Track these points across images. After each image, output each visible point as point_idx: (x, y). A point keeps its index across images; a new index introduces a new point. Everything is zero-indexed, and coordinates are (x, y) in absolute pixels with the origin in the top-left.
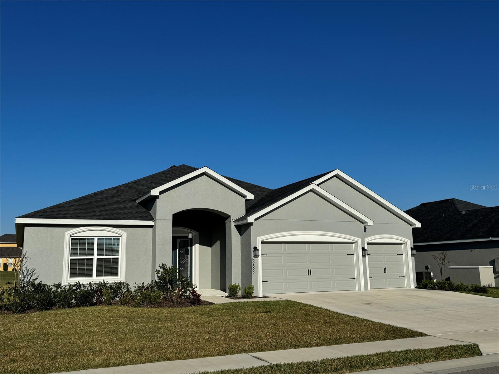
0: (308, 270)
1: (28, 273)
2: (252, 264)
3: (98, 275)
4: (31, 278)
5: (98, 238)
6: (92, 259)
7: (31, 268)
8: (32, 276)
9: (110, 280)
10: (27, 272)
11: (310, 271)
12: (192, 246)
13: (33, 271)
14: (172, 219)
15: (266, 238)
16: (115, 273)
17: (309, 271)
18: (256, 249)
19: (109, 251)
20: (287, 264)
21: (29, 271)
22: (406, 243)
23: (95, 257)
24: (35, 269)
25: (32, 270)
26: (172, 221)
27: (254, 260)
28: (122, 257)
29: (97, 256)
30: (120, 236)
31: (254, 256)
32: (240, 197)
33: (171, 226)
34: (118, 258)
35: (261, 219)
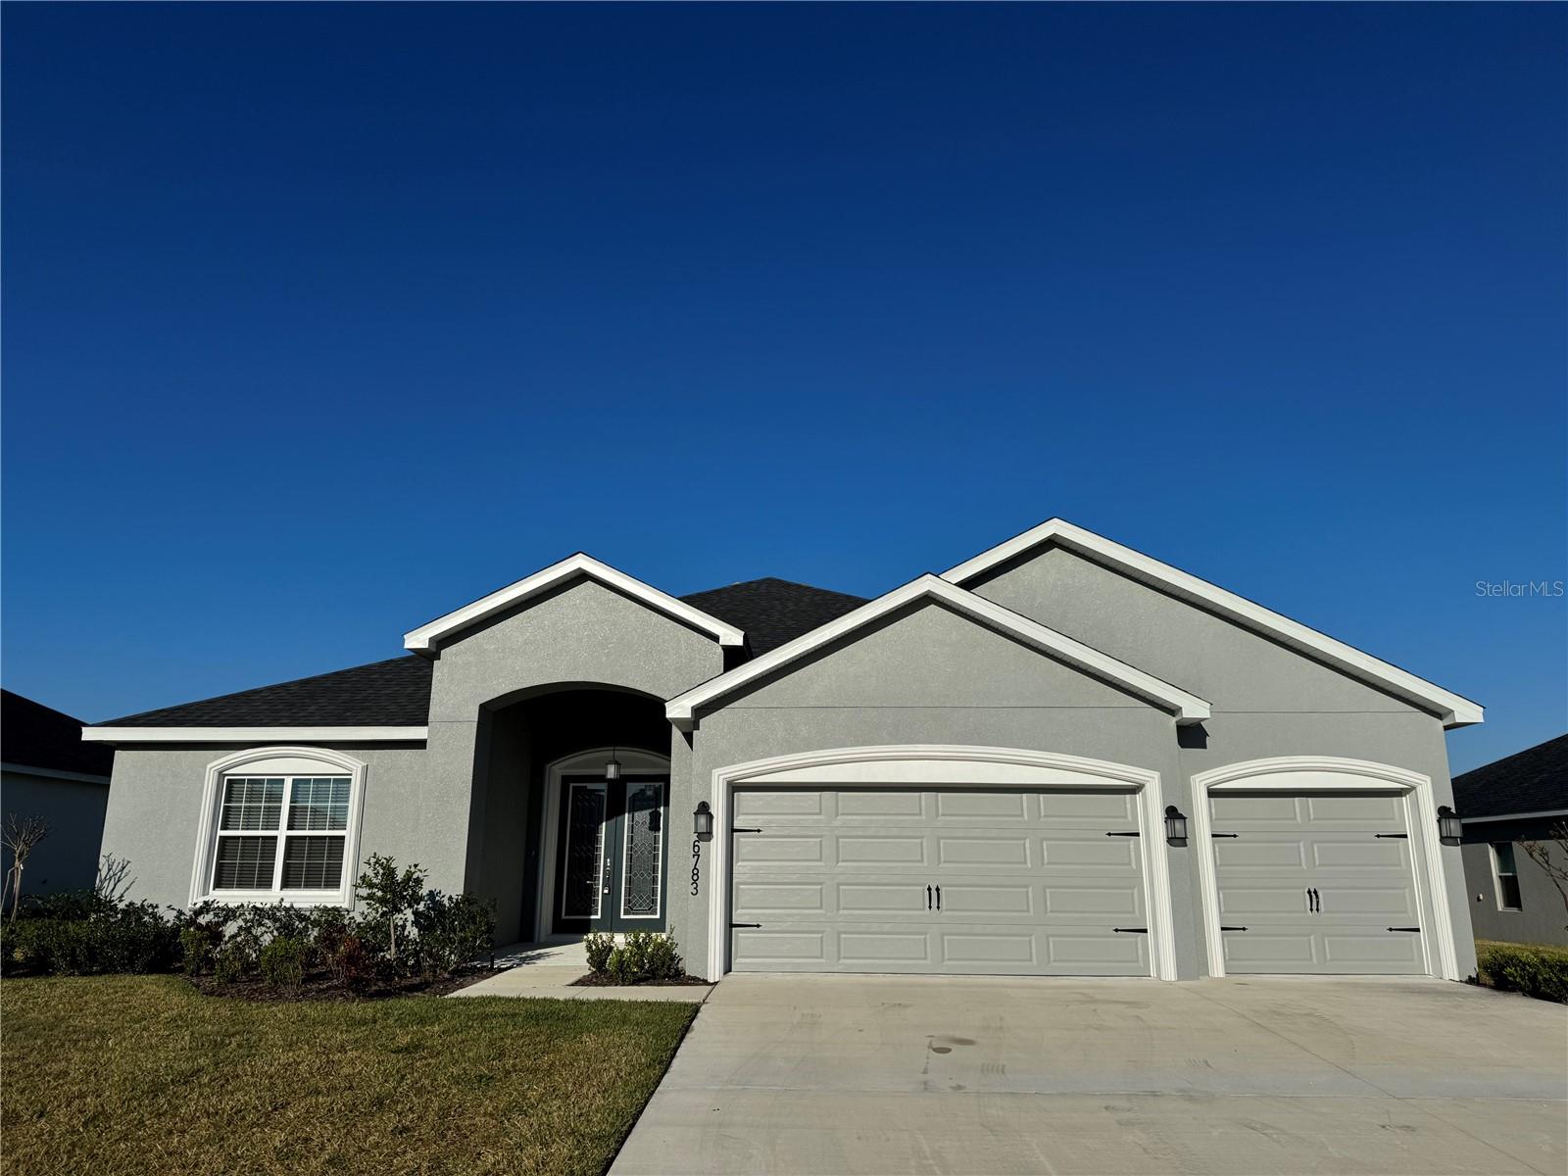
0: (929, 889)
1: (111, 872)
2: (693, 861)
3: (285, 885)
4: (115, 885)
5: (294, 780)
6: (275, 838)
7: (118, 858)
8: (119, 881)
9: (306, 899)
10: (109, 870)
11: (934, 893)
13: (124, 868)
14: (477, 720)
15: (739, 770)
16: (333, 882)
17: (934, 895)
18: (704, 809)
19: (318, 818)
20: (840, 864)
21: (114, 868)
22: (1413, 788)
23: (282, 833)
24: (129, 862)
25: (121, 865)
26: (475, 725)
27: (696, 849)
28: (349, 834)
29: (288, 829)
30: (351, 775)
31: (700, 835)
32: (707, 641)
33: (474, 742)
34: (343, 838)
35: (730, 706)
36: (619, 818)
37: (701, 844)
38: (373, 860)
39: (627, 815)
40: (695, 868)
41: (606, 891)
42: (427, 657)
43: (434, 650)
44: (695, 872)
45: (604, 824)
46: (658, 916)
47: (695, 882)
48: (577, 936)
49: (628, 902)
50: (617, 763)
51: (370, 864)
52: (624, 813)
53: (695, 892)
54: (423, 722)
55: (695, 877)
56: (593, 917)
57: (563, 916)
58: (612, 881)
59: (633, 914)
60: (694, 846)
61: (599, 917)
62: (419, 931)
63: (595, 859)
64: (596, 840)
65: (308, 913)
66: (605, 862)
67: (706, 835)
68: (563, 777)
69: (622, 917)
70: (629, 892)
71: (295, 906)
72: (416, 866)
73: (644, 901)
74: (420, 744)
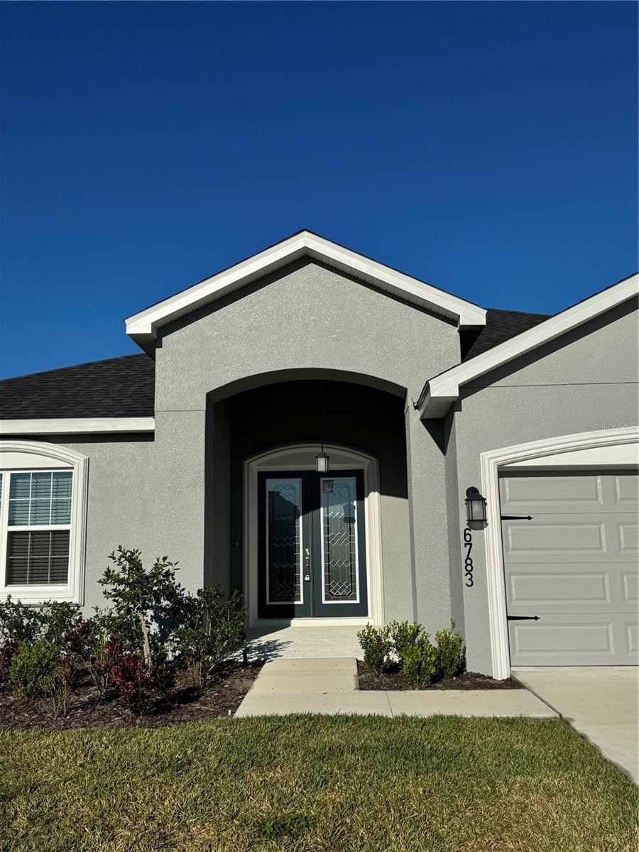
2: (464, 551)
3: (11, 581)
5: (11, 474)
9: (34, 595)
12: (363, 500)
14: (205, 409)
15: (512, 453)
16: (60, 576)
18: (474, 495)
19: (39, 513)
20: (622, 552)
26: (203, 414)
27: (468, 538)
28: (74, 528)
29: (9, 525)
30: (73, 468)
31: (470, 521)
32: (440, 323)
33: (203, 431)
34: (67, 532)
35: (495, 384)
36: (315, 512)
37: (472, 532)
38: (118, 554)
39: (322, 509)
40: (468, 558)
41: (307, 579)
42: (150, 344)
43: (156, 337)
44: (469, 562)
45: (301, 518)
46: (358, 601)
47: (469, 572)
48: (283, 621)
49: (328, 588)
50: (327, 457)
51: (114, 558)
52: (319, 508)
53: (470, 583)
54: (149, 412)
55: (469, 568)
56: (296, 603)
57: (268, 603)
58: (312, 569)
59: (334, 599)
60: (465, 535)
61: (301, 602)
62: (160, 626)
63: (294, 549)
64: (294, 531)
65: (37, 610)
66: (304, 551)
67: (478, 523)
68: (259, 473)
69: (324, 602)
70: (328, 579)
71: (23, 602)
72: (165, 559)
73: (344, 588)
74: (148, 436)
